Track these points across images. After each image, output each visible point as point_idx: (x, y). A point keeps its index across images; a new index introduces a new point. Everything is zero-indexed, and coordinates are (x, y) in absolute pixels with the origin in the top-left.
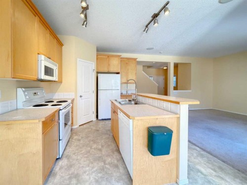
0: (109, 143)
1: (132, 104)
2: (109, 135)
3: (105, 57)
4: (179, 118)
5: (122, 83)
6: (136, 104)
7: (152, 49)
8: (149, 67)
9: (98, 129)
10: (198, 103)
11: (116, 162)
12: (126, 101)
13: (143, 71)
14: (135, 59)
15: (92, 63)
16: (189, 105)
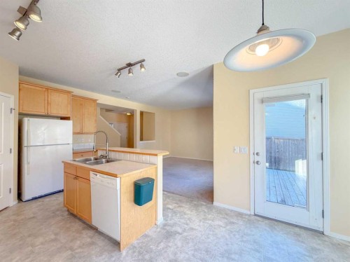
0: (68, 226)
1: (102, 163)
2: (62, 216)
3: (40, 89)
4: (157, 168)
5: (74, 133)
6: (108, 162)
7: (119, 92)
8: (108, 110)
9: (32, 216)
10: (168, 153)
11: (89, 240)
12: (91, 160)
13: (101, 115)
14: (95, 101)
15: (9, 96)
16: (163, 156)
